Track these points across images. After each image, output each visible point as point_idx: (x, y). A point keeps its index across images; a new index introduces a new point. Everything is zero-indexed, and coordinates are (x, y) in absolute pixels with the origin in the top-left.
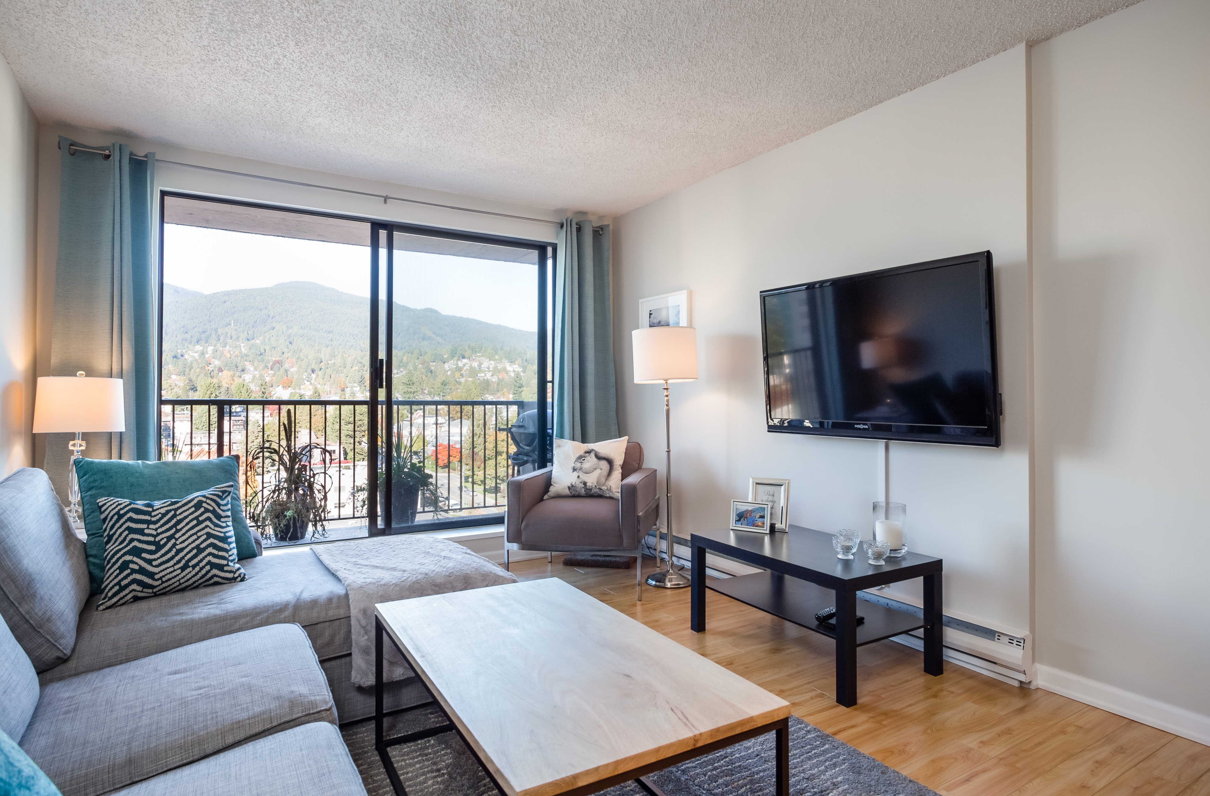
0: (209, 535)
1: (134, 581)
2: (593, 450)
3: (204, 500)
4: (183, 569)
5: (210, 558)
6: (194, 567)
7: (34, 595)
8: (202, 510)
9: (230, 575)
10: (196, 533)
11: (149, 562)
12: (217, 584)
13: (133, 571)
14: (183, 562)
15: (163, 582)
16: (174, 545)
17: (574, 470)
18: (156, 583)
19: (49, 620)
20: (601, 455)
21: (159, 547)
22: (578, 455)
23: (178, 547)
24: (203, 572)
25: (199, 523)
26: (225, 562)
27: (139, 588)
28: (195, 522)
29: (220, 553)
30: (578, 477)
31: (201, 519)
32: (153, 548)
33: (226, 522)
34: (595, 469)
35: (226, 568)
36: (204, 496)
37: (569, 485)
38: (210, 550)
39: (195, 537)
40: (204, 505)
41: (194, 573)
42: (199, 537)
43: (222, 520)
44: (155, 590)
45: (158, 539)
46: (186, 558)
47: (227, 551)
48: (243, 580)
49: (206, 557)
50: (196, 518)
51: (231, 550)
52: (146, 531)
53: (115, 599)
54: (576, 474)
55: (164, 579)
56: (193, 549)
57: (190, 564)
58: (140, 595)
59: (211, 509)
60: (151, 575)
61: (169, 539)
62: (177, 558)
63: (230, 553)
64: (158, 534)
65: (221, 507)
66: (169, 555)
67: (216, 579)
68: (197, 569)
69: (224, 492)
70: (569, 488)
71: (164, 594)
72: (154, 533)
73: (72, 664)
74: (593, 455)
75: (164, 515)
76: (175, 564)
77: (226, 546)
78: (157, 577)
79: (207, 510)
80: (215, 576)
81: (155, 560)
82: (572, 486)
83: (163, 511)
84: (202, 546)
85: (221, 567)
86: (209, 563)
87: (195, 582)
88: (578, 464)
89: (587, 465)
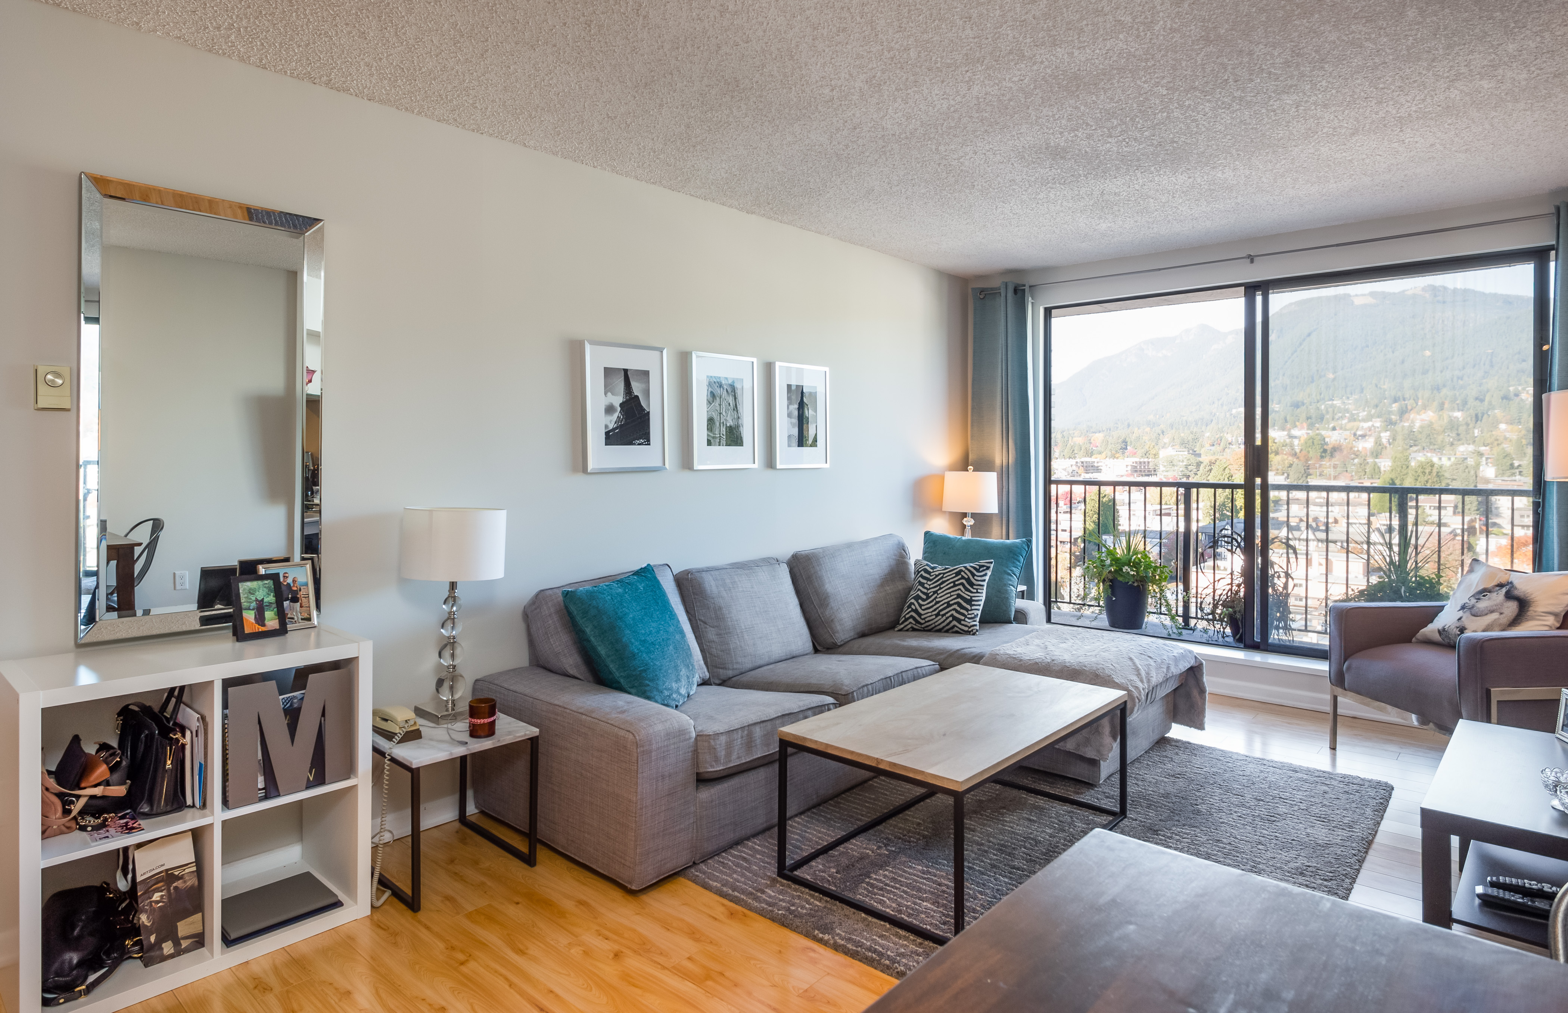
0: (959, 596)
1: (912, 617)
2: (1511, 583)
3: (964, 569)
4: (937, 615)
5: (954, 612)
6: (943, 615)
8: (960, 576)
9: (966, 629)
10: (950, 593)
11: (921, 606)
12: (957, 632)
13: (913, 610)
14: (937, 611)
15: (926, 622)
16: (936, 598)
17: (1463, 608)
18: (923, 621)
20: (1516, 593)
21: (928, 597)
22: (1480, 588)
23: (937, 600)
24: (948, 621)
25: (955, 586)
26: (963, 618)
27: (914, 622)
28: (952, 584)
29: (962, 611)
30: (1460, 619)
31: (956, 583)
32: (924, 597)
33: (977, 589)
34: (1492, 612)
35: (963, 622)
36: (965, 567)
37: (1440, 628)
38: (955, 606)
39: (949, 595)
40: (962, 573)
41: (942, 620)
42: (951, 596)
43: (975, 587)
44: (923, 626)
45: (929, 591)
46: (940, 609)
47: (967, 610)
48: (974, 634)
49: (951, 610)
50: (954, 582)
51: (972, 610)
52: (926, 585)
53: (902, 626)
54: (1461, 613)
55: (926, 620)
56: (945, 603)
57: (941, 613)
58: (915, 627)
59: (966, 577)
60: (920, 615)
61: (935, 592)
62: (935, 607)
63: (970, 612)
64: (930, 589)
65: (975, 577)
66: (931, 604)
67: (956, 629)
68: (944, 618)
69: (981, 566)
70: (1439, 631)
71: (930, 631)
72: (928, 587)
73: (840, 649)
74: (1504, 590)
75: (937, 576)
76: (933, 611)
77: (968, 607)
78: (923, 617)
79: (963, 578)
80: (955, 626)
81: (924, 605)
82: (1444, 629)
83: (937, 573)
84: (951, 603)
85: (959, 621)
86: (952, 615)
87: (944, 627)
88: (1473, 601)
89: (1483, 604)
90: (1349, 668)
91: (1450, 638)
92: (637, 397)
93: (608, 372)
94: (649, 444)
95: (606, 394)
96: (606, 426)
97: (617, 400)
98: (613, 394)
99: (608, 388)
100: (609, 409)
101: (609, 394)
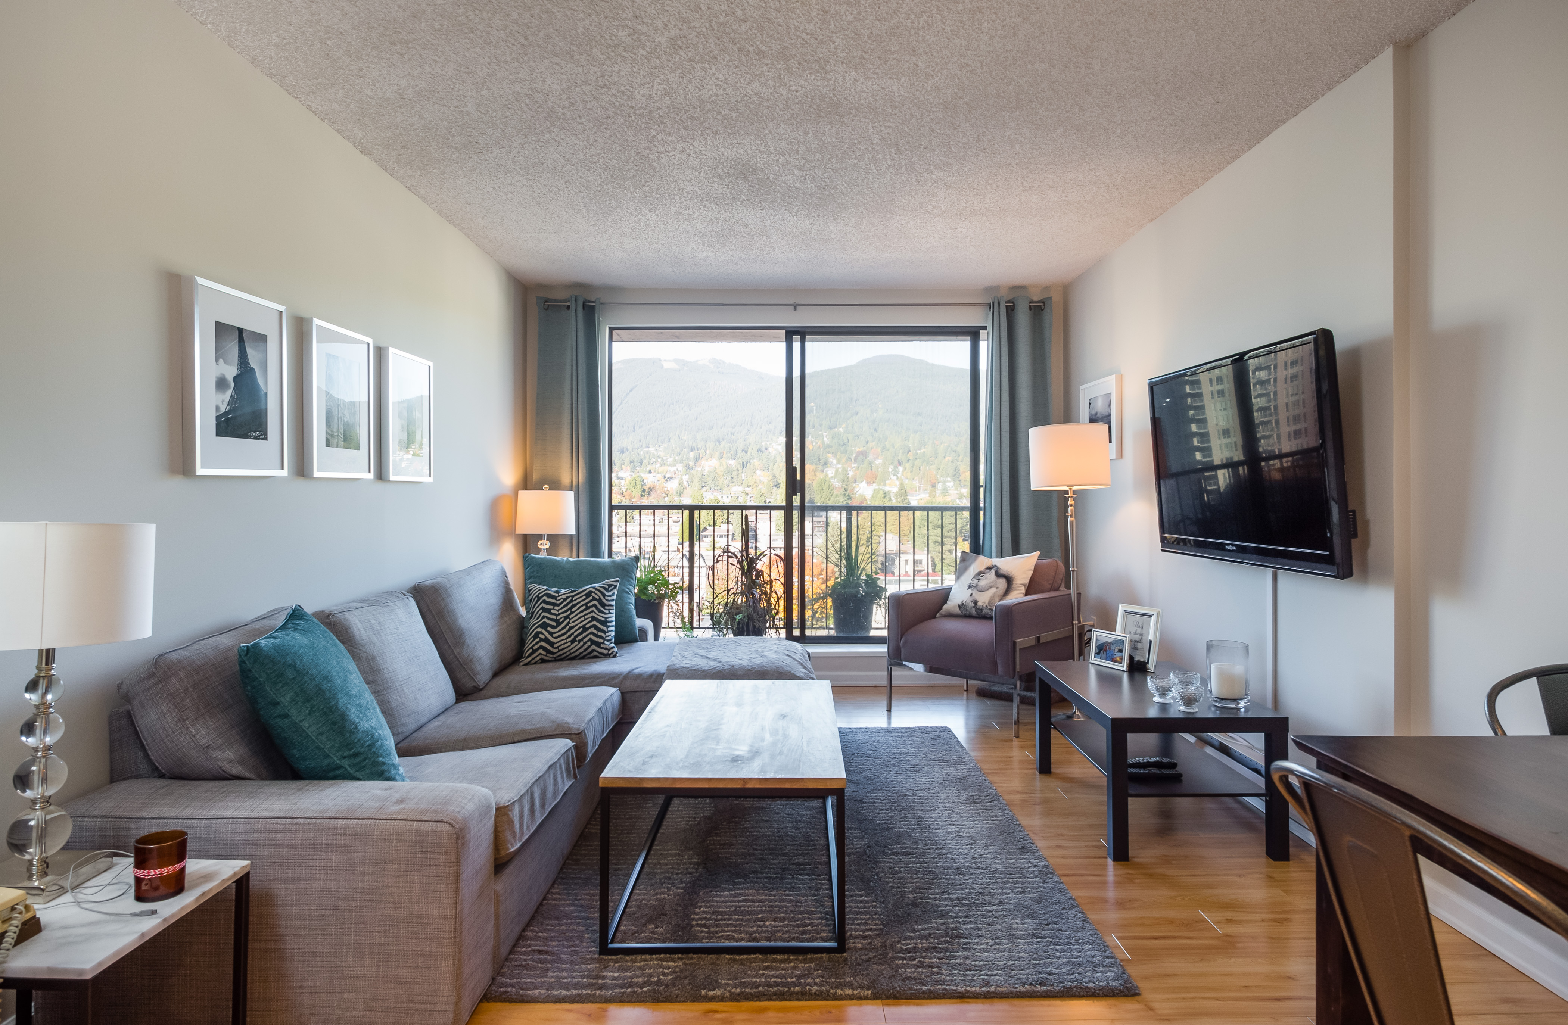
0: (593, 619)
1: (541, 647)
2: (995, 566)
3: (594, 590)
4: (573, 642)
5: (591, 636)
6: (580, 641)
7: (464, 643)
8: (591, 598)
9: (605, 652)
10: (584, 616)
11: (551, 634)
12: (596, 657)
13: (541, 640)
14: (573, 637)
15: (559, 651)
16: (569, 623)
17: (970, 587)
18: (555, 651)
19: (471, 661)
20: (1001, 572)
21: (559, 624)
22: (977, 571)
23: (570, 625)
24: (586, 646)
25: (587, 608)
26: (602, 641)
27: (544, 653)
28: (584, 607)
29: (600, 634)
30: (971, 595)
31: (589, 605)
32: (554, 624)
33: (609, 610)
34: (991, 587)
35: (602, 646)
36: (594, 588)
37: (960, 603)
38: (592, 630)
39: (583, 619)
40: (593, 594)
41: (579, 646)
42: (585, 619)
43: (606, 608)
44: (555, 656)
45: (558, 617)
46: (575, 634)
47: (605, 632)
48: (615, 656)
49: (588, 635)
50: (586, 604)
51: (608, 632)
52: (553, 611)
53: (529, 659)
54: (970, 591)
55: (560, 648)
56: (580, 628)
57: (577, 639)
58: (545, 658)
59: (598, 598)
60: (552, 644)
61: (566, 618)
62: (569, 633)
63: (607, 634)
64: (559, 614)
65: (606, 598)
66: (564, 631)
67: (595, 653)
68: (582, 643)
69: (610, 586)
70: (959, 606)
71: (562, 660)
72: (557, 613)
73: (483, 693)
74: (993, 571)
75: (565, 600)
76: (567, 638)
77: (605, 629)
78: (555, 646)
79: (594, 599)
80: (594, 650)
81: (555, 633)
82: (963, 604)
83: (564, 597)
84: (587, 626)
85: (598, 644)
86: (590, 640)
87: (580, 653)
88: (976, 581)
89: (983, 583)
90: (905, 643)
91: (967, 610)
92: (252, 369)
93: (221, 328)
94: (266, 439)
95: (217, 361)
96: (218, 408)
97: (231, 371)
98: (225, 362)
99: (220, 354)
100: (221, 384)
101: (221, 361)
